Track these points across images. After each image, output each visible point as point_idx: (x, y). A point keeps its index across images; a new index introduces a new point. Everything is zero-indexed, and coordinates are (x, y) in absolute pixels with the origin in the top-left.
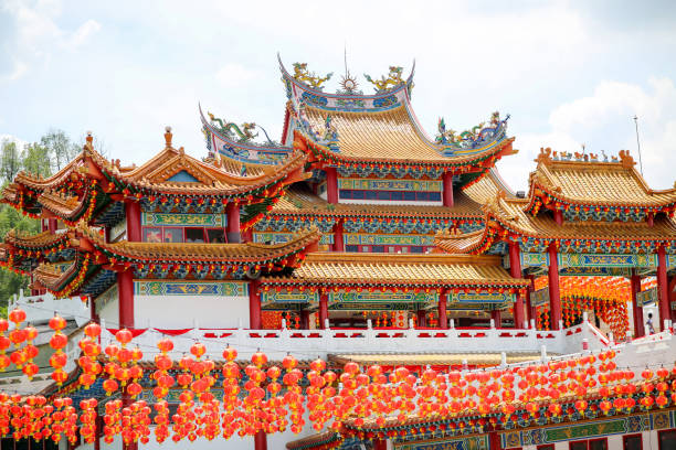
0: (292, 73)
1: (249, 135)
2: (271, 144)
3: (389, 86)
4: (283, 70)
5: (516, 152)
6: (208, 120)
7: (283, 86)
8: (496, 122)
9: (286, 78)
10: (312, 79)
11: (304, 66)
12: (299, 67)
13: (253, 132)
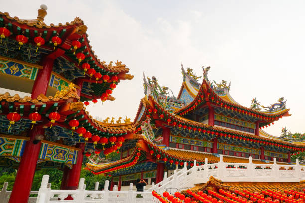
0: (186, 71)
1: (165, 92)
2: (175, 98)
3: (222, 87)
4: (183, 69)
5: (290, 115)
6: (147, 80)
7: (182, 75)
8: (281, 102)
9: (184, 72)
10: (194, 76)
11: (192, 70)
12: (190, 70)
13: (167, 91)
